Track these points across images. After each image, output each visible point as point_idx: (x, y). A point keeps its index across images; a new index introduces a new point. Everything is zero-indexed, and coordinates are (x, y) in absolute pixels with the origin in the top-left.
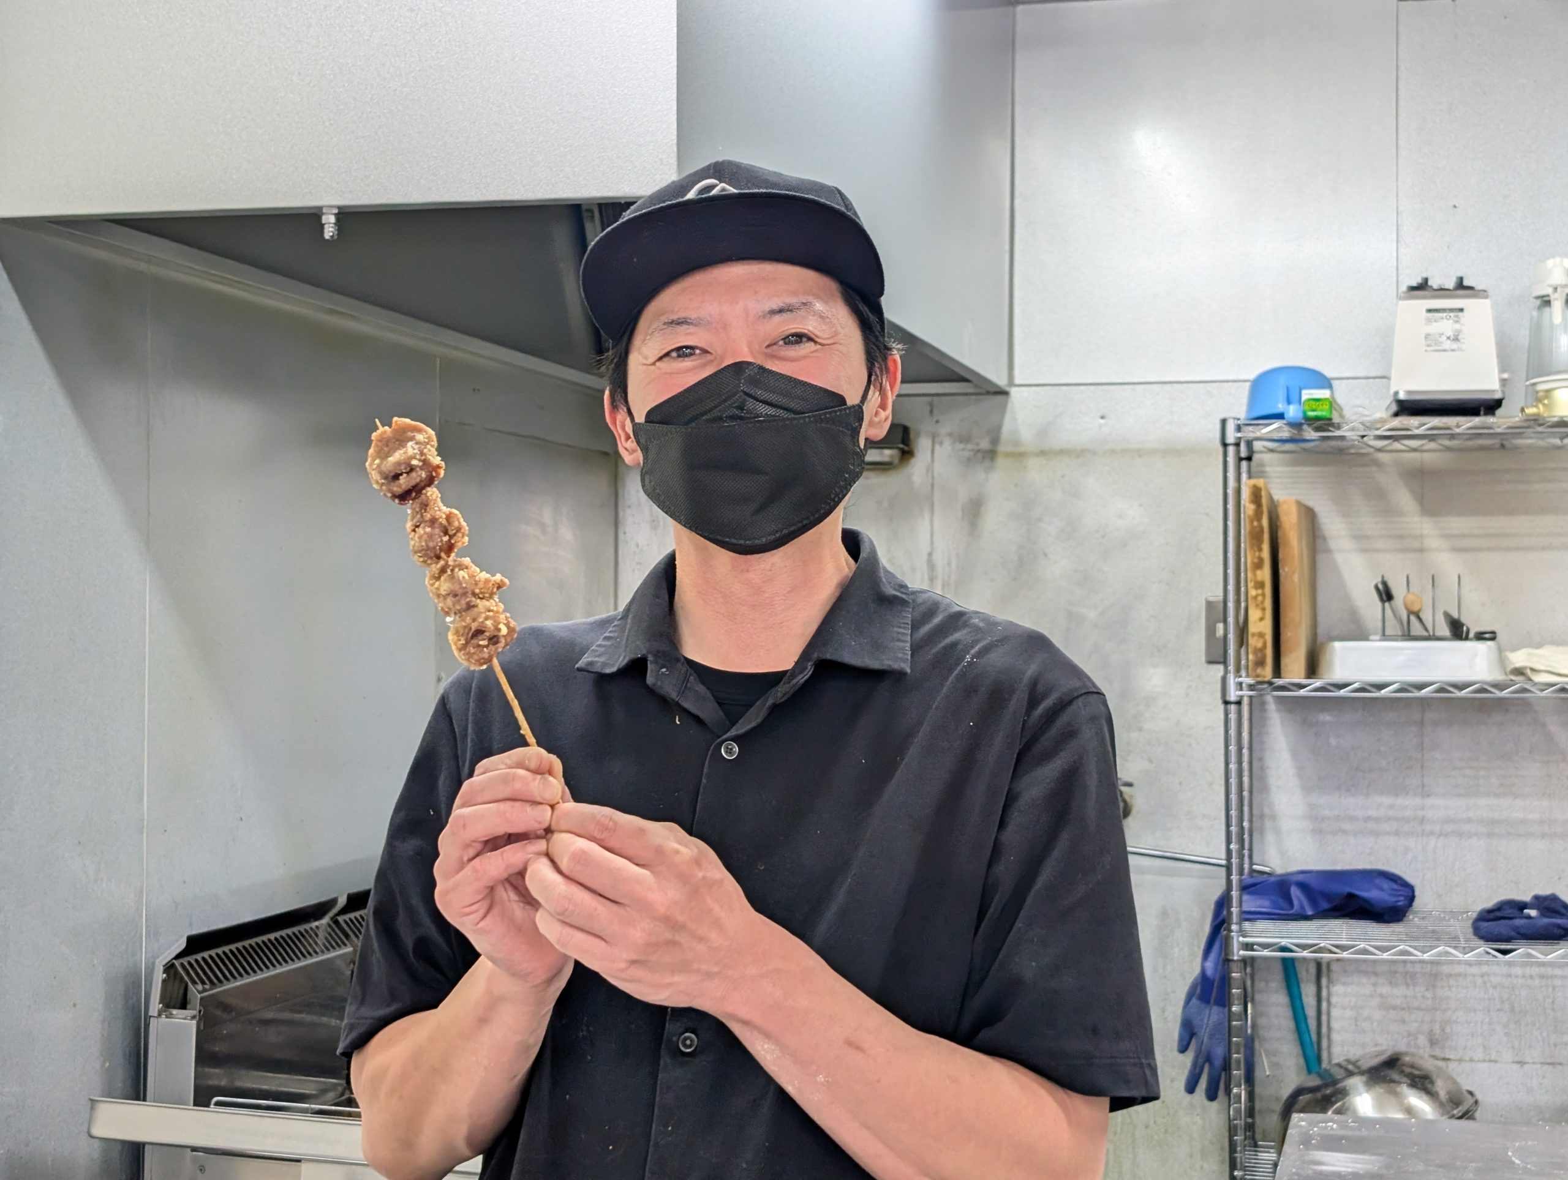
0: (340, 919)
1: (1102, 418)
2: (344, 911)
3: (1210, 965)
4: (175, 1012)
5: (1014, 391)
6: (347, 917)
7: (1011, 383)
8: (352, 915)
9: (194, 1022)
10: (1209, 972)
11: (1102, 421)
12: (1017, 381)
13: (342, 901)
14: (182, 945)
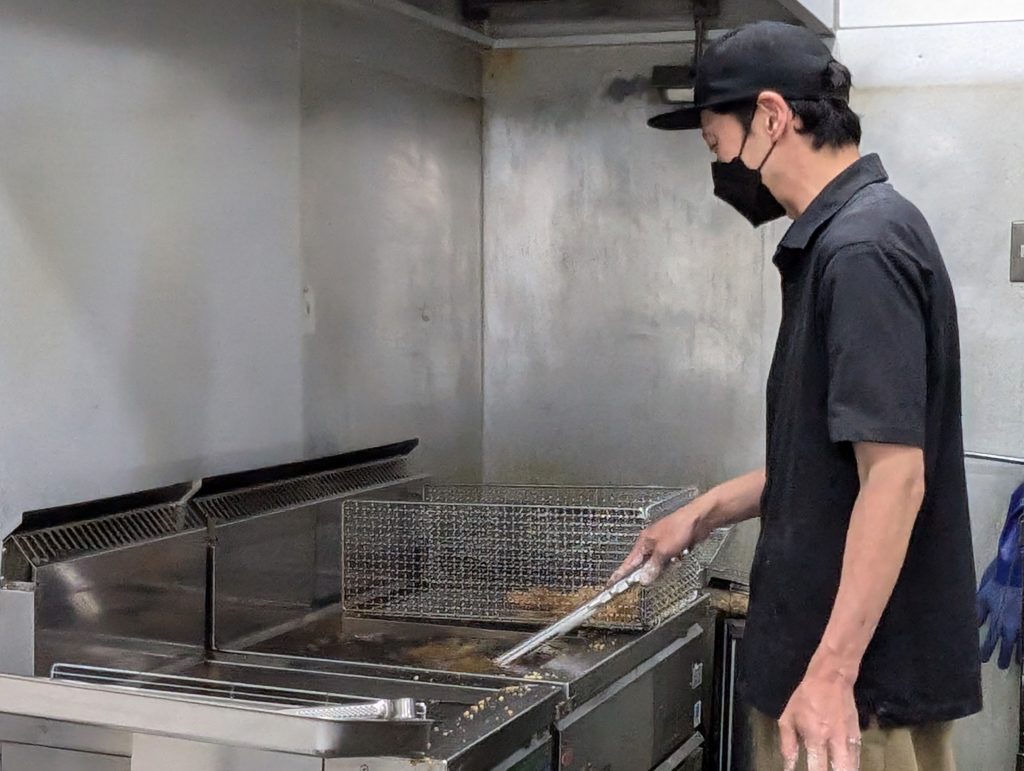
0: (197, 501)
1: (920, 57)
2: (200, 493)
3: (1005, 550)
4: (18, 583)
5: (838, 34)
6: (204, 499)
7: (837, 26)
8: (210, 498)
9: (32, 593)
10: (1006, 557)
11: (920, 60)
12: (842, 25)
13: (197, 485)
14: (18, 521)
